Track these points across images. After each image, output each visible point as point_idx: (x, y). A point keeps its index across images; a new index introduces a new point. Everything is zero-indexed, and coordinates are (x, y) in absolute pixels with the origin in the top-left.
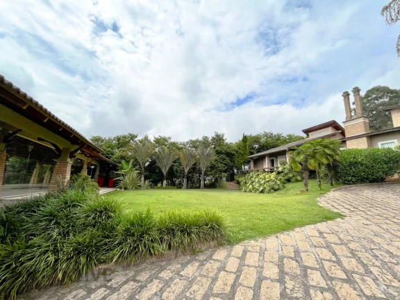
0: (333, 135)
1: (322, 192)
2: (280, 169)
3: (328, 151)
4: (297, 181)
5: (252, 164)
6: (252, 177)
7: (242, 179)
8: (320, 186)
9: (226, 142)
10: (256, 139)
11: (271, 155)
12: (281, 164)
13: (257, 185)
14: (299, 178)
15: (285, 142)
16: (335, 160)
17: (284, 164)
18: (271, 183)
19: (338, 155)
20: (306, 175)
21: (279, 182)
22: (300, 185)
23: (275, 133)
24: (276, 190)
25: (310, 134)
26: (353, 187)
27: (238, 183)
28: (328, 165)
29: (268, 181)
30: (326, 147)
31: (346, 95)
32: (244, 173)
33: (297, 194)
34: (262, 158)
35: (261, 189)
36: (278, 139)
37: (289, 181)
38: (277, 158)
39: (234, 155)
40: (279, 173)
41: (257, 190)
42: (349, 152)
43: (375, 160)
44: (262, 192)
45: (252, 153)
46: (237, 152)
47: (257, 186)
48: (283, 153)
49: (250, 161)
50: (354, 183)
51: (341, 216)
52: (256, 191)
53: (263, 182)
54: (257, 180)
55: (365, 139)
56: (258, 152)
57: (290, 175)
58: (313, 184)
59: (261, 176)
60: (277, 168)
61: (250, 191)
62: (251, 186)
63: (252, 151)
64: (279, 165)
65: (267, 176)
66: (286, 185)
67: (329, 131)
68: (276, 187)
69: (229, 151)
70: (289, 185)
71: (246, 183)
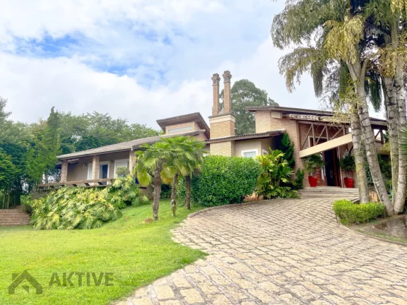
0: (196, 134)
1: (177, 219)
2: (117, 183)
3: (189, 156)
4: (142, 203)
5: (64, 172)
6: (62, 197)
7: (38, 203)
8: (174, 210)
9: (8, 119)
10: (78, 124)
11: (102, 157)
12: (119, 175)
13: (71, 213)
14: (145, 198)
15: (128, 136)
16: (196, 170)
17: (123, 173)
18: (98, 209)
19: (200, 162)
20: (157, 192)
21: (111, 207)
22: (147, 211)
23: (114, 118)
24: (105, 221)
25: (167, 128)
26: (214, 210)
27: (29, 211)
28: (188, 177)
29: (93, 206)
30: (188, 149)
31: (216, 78)
32: (44, 191)
33: (140, 226)
34: (86, 160)
35: (78, 220)
36: (119, 130)
37: (128, 203)
38: (112, 162)
39: (24, 150)
40: (114, 190)
41: (70, 223)
42: (213, 160)
43: (238, 174)
44: (78, 227)
45: (66, 151)
46: (33, 145)
47: (69, 214)
48: (124, 154)
49: (59, 167)
50: (215, 204)
51: (202, 255)
52: (65, 227)
53: (82, 207)
54: (71, 203)
55: (229, 144)
56: (80, 148)
57: (133, 194)
58: (165, 207)
59: (79, 196)
60: (112, 181)
61: (54, 227)
62: (56, 217)
63: (68, 145)
64: (115, 176)
65: (92, 196)
66: (123, 212)
67: (191, 128)
68: (107, 216)
69: (14, 140)
70: (128, 212)
71: (46, 210)
